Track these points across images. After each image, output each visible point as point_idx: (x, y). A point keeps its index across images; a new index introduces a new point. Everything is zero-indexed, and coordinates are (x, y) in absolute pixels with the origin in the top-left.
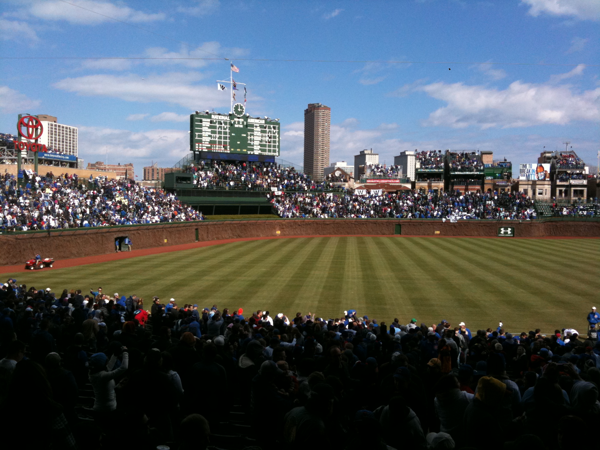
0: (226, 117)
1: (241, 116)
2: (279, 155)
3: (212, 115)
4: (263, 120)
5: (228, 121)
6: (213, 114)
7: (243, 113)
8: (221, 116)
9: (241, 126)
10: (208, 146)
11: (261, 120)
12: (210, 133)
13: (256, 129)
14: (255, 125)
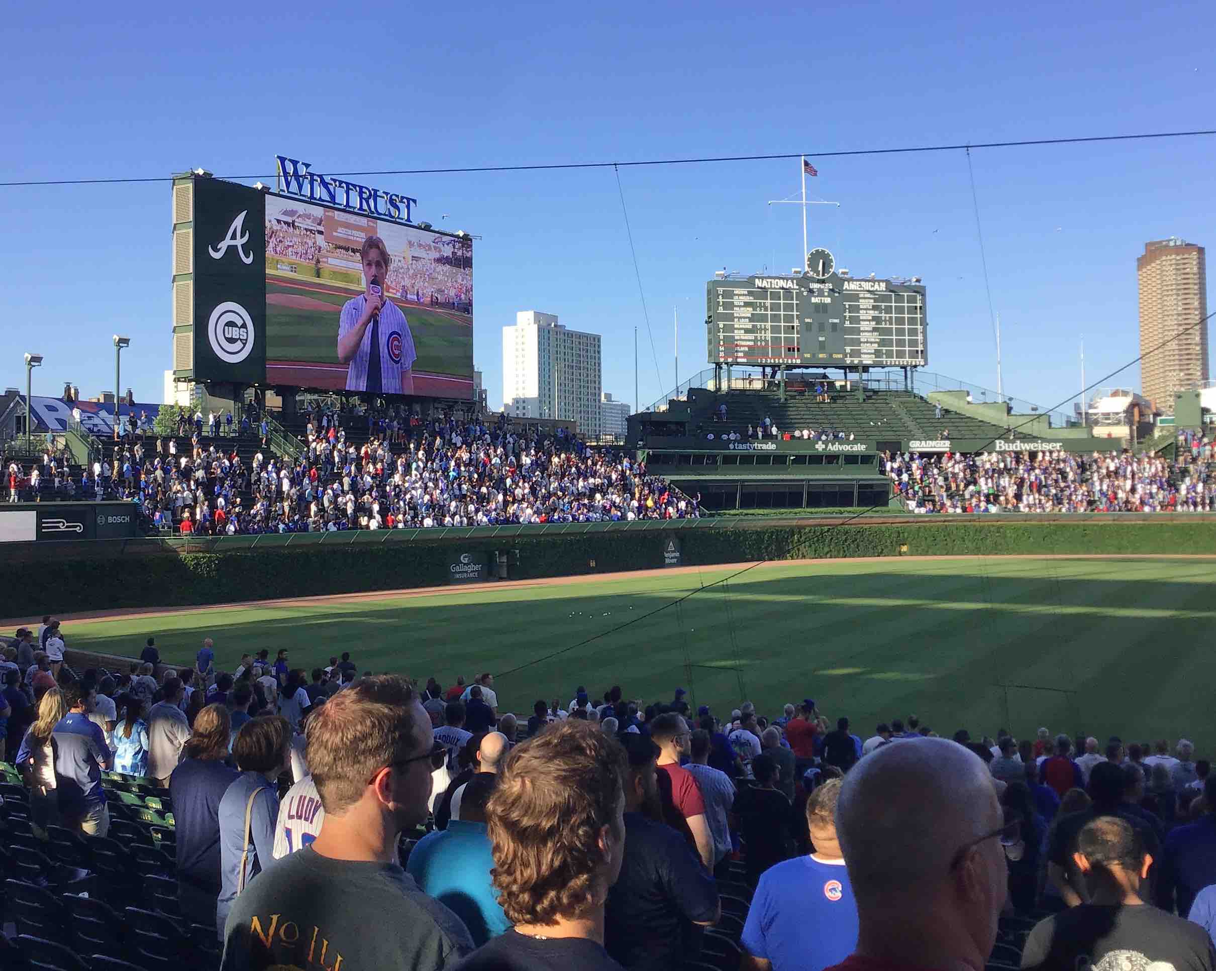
0: (790, 282)
1: (827, 276)
2: (926, 363)
3: (757, 280)
4: (883, 281)
5: (795, 291)
6: (759, 278)
7: (832, 270)
8: (776, 280)
9: (828, 300)
10: (746, 349)
11: (877, 283)
12: (751, 319)
13: (863, 303)
14: (861, 296)
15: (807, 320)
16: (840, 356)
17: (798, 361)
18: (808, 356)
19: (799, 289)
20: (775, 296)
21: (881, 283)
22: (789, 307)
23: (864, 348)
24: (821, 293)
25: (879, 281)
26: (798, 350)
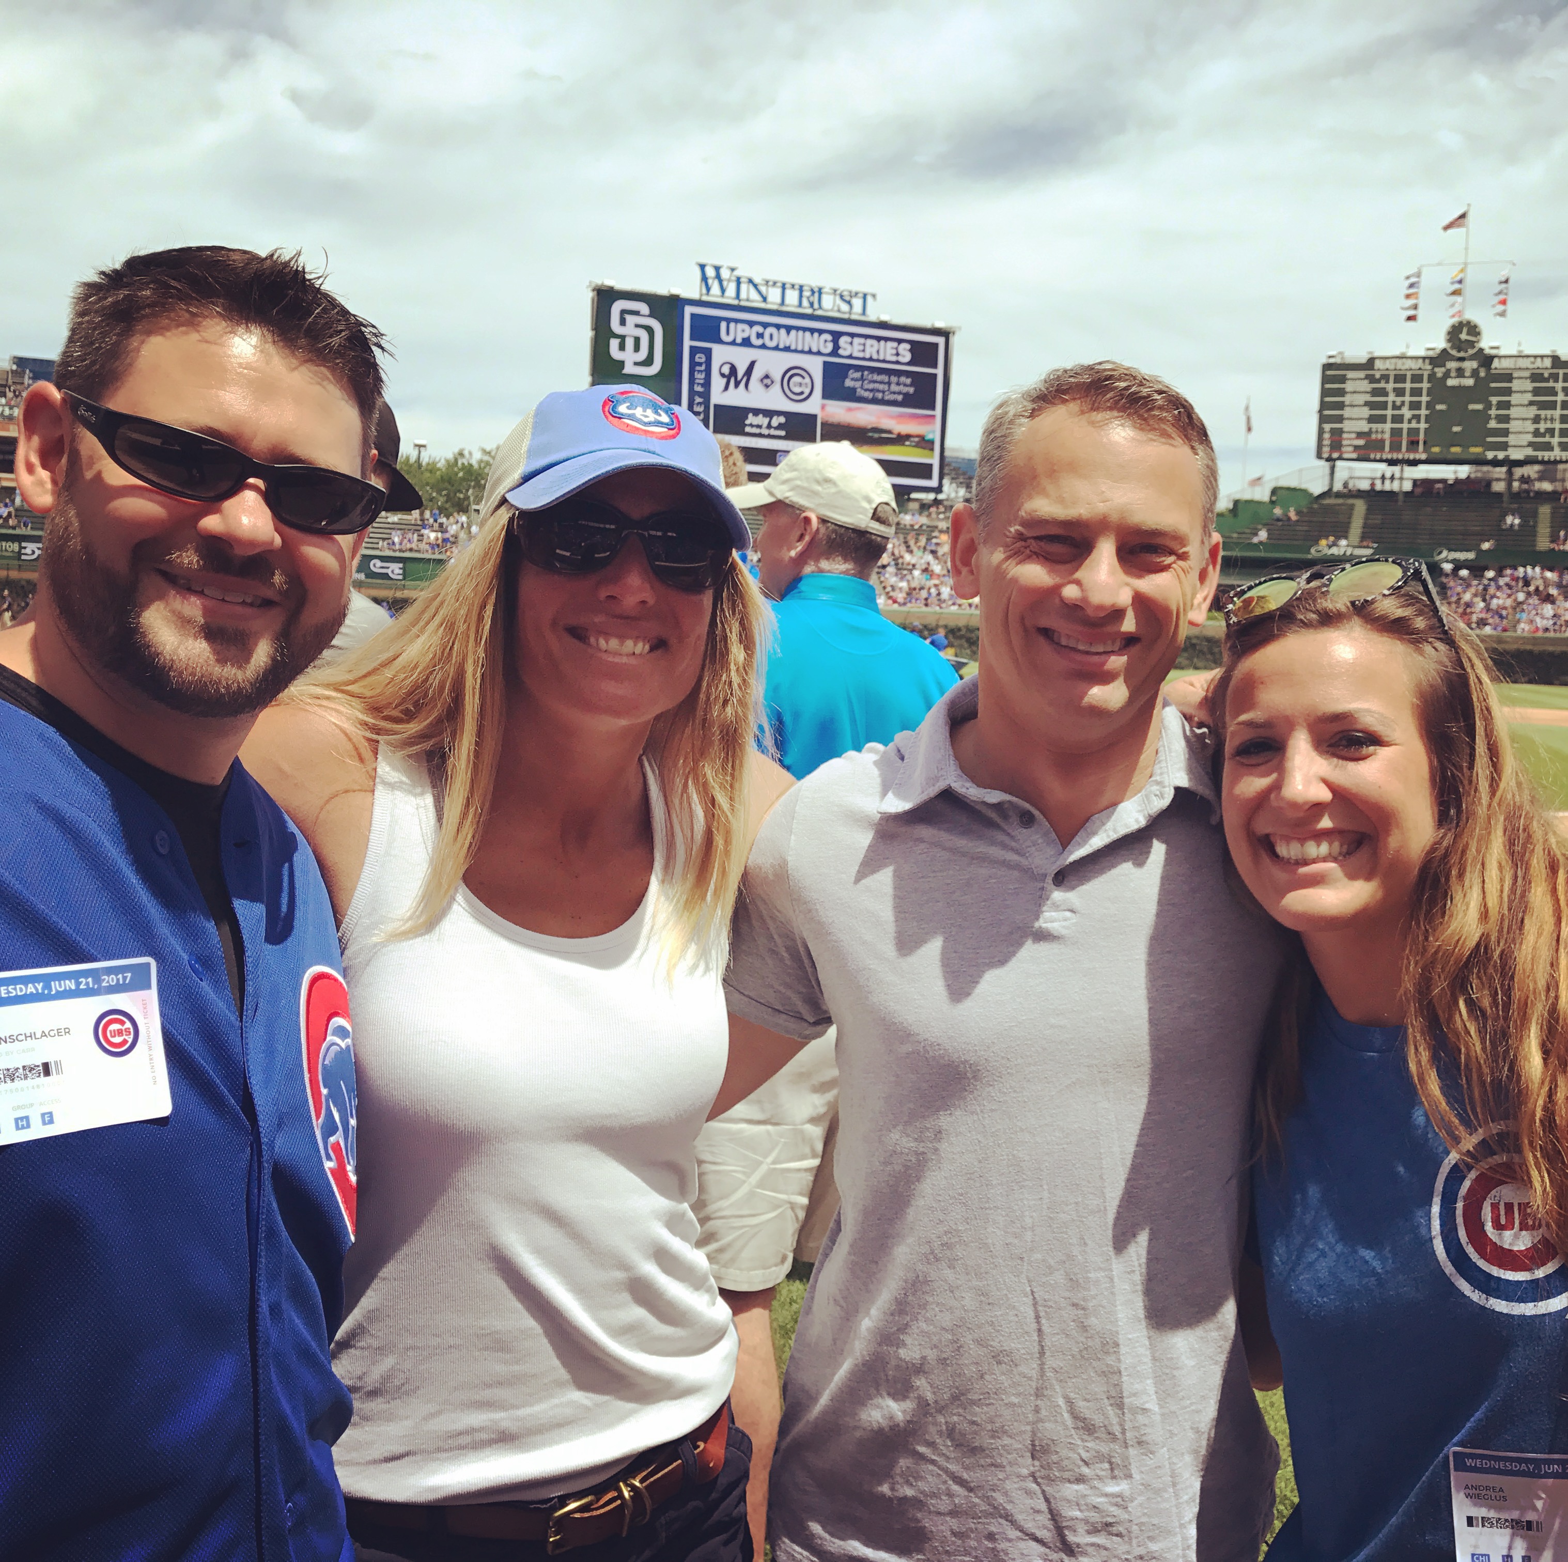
0: (1420, 361)
1: (1471, 352)
3: (1377, 361)
4: (1548, 357)
5: (1426, 373)
6: (1380, 358)
7: (1478, 346)
8: (1403, 360)
9: (1470, 382)
11: (1539, 360)
12: (1369, 408)
13: (1518, 385)
14: (1515, 375)
15: (1440, 407)
16: (1478, 450)
17: (1423, 457)
18: (1436, 450)
19: (1432, 369)
20: (1400, 378)
21: (1545, 359)
22: (1416, 392)
23: (1511, 439)
24: (1460, 373)
25: (1542, 357)
26: (1425, 443)
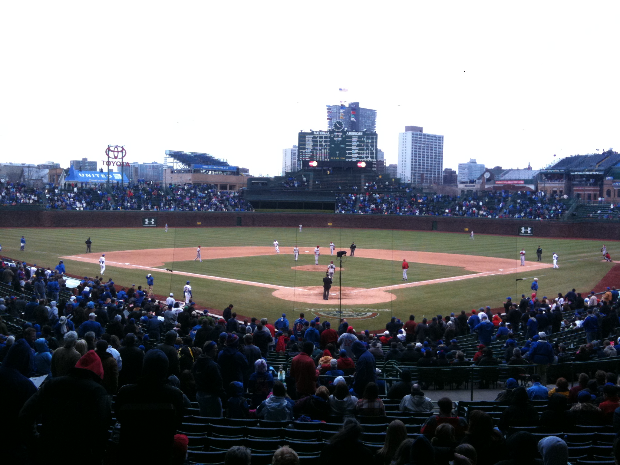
0: (327, 132)
1: (340, 130)
3: (314, 132)
5: (328, 136)
7: (342, 128)
8: (322, 132)
9: (341, 139)
10: (310, 156)
12: (313, 146)
13: (354, 140)
14: (353, 137)
15: (332, 146)
16: (344, 158)
17: (329, 160)
18: (332, 158)
19: (330, 135)
20: (321, 137)
22: (325, 141)
23: (353, 155)
24: (338, 136)
26: (328, 156)
